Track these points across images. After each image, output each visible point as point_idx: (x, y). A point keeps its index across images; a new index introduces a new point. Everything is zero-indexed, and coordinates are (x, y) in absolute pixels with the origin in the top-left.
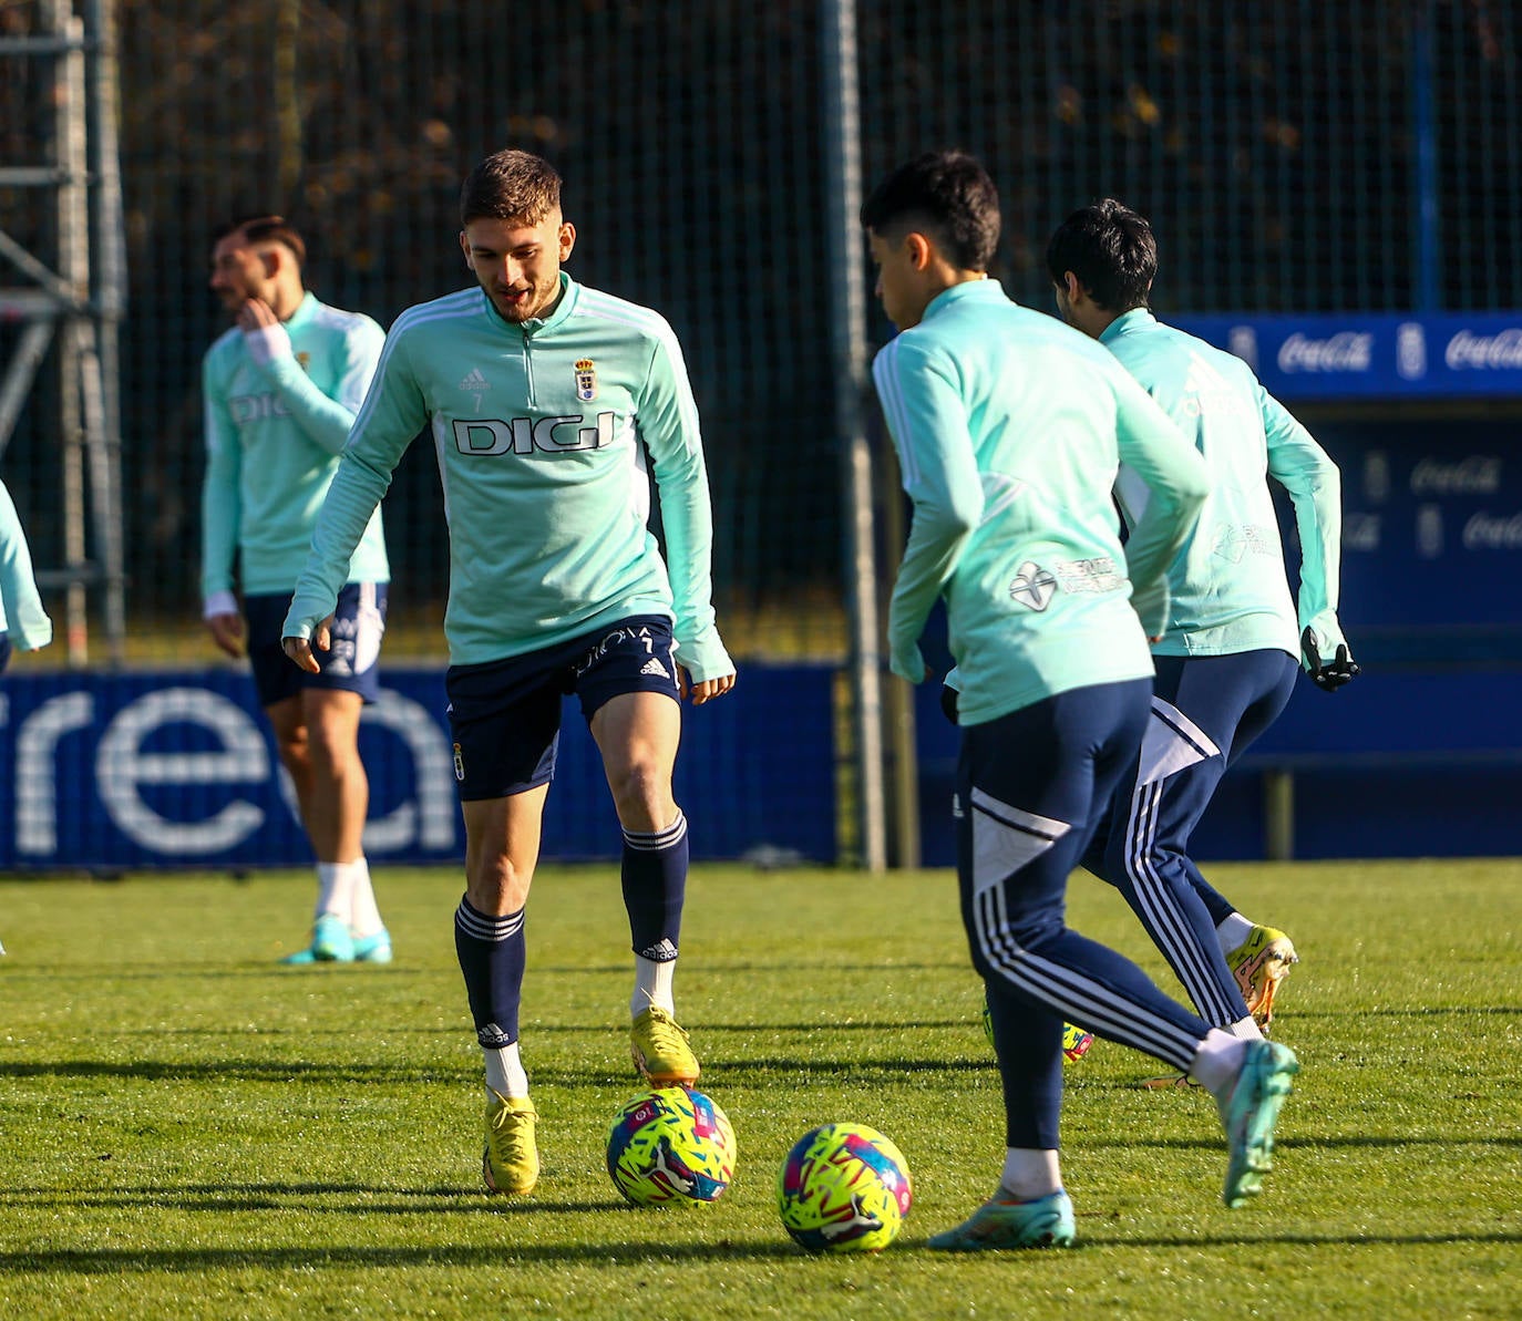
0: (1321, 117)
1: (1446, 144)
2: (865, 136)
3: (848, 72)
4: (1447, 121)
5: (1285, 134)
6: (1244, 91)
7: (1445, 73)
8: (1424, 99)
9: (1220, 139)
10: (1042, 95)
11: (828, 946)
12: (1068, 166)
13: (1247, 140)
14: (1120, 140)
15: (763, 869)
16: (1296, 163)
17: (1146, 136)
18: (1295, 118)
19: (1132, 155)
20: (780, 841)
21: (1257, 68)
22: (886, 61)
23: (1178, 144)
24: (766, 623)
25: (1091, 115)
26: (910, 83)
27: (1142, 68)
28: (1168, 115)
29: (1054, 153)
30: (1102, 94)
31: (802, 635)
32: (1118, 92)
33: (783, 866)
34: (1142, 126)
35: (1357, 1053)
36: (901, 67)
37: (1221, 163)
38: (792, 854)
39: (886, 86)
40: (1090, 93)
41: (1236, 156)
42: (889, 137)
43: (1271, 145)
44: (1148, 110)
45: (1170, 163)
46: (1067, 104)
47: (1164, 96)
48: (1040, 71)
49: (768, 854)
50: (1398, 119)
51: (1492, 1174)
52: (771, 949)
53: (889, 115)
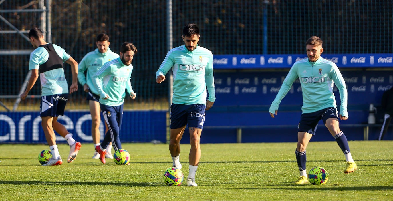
0: (248, 23)
1: (269, 27)
2: (173, 26)
3: (171, 15)
4: (269, 23)
5: (242, 26)
6: (236, 19)
7: (269, 16)
8: (265, 20)
9: (232, 27)
10: (202, 19)
11: (165, 156)
12: (206, 31)
13: (236, 27)
14: (215, 26)
15: (154, 144)
16: (244, 30)
17: (219, 26)
18: (244, 23)
19: (217, 29)
20: (157, 139)
21: (238, 15)
22: (177, 14)
23: (225, 27)
24: (156, 104)
25: (210, 22)
26: (181, 17)
27: (219, 15)
28: (223, 22)
29: (204, 29)
30: (213, 19)
31: (161, 106)
32: (215, 19)
33: (158, 143)
34: (219, 24)
35: (251, 174)
36: (180, 14)
37: (232, 30)
38: (159, 141)
39: (177, 18)
40: (210, 19)
41: (234, 29)
42: (177, 26)
43: (240, 27)
44: (220, 22)
45: (223, 30)
46: (207, 21)
47: (223, 19)
48: (202, 15)
49: (155, 141)
50: (261, 23)
51: (273, 194)
52: (155, 157)
53: (177, 22)
